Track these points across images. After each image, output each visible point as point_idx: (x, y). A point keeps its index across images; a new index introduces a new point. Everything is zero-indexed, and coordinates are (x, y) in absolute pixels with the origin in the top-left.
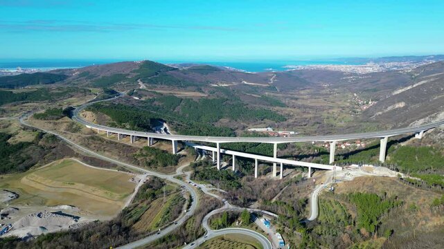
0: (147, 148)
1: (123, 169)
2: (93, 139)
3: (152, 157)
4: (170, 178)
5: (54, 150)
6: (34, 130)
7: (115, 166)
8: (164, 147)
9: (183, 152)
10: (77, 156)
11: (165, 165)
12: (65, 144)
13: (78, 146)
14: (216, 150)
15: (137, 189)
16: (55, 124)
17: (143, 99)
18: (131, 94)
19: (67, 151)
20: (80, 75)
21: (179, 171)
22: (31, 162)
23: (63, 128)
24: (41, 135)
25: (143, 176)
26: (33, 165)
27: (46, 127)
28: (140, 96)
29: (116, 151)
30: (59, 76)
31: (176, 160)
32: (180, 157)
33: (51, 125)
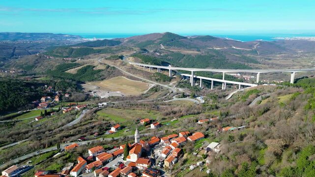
0: (157, 73)
1: (145, 81)
2: (132, 68)
3: (159, 77)
4: (166, 86)
5: (114, 73)
6: (105, 64)
7: (141, 80)
8: (165, 73)
9: (174, 76)
10: (124, 76)
11: (164, 81)
12: (119, 71)
13: (124, 71)
14: (191, 76)
15: (149, 89)
16: (115, 62)
17: (162, 55)
18: (155, 52)
19: (120, 74)
20: (128, 42)
21: (171, 84)
22: (104, 77)
23: (118, 64)
24: (108, 67)
25: (153, 84)
26: (105, 79)
27: (111, 63)
28: (160, 53)
29: (142, 74)
30: (117, 42)
31: (170, 79)
32: (172, 78)
33: (113, 63)
